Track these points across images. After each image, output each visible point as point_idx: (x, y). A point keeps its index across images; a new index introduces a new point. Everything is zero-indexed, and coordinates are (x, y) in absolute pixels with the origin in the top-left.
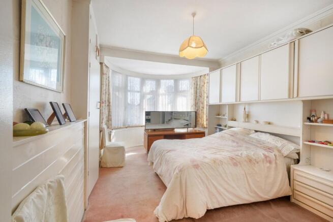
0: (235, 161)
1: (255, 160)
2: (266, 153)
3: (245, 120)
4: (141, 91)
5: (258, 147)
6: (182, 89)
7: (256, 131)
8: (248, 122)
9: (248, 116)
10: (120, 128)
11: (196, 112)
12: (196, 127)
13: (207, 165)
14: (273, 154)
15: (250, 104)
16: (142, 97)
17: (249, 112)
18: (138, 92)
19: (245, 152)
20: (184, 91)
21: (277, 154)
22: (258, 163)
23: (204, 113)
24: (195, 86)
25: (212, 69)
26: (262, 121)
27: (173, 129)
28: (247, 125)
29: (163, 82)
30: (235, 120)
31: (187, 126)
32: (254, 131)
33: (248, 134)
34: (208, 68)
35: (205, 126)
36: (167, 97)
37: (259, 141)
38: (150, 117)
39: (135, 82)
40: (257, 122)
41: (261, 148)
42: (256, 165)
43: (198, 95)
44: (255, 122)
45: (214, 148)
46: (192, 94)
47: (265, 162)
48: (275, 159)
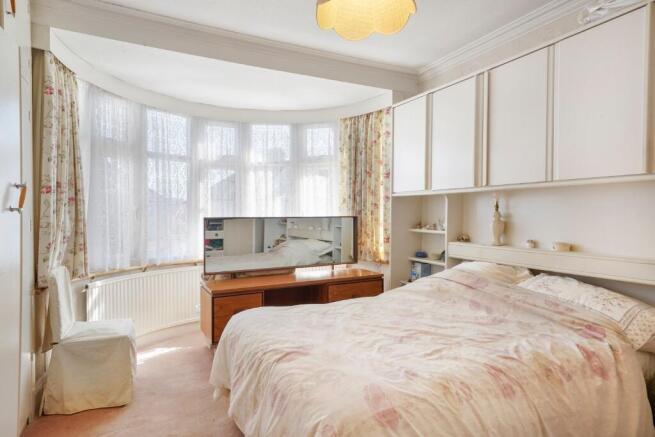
0: (505, 380)
1: (562, 368)
2: (585, 342)
3: (499, 239)
4: (189, 158)
5: (554, 321)
6: (316, 154)
7: (535, 272)
8: (505, 245)
9: (505, 229)
10: (122, 272)
11: (355, 219)
12: (355, 260)
13: (422, 406)
14: (605, 345)
15: (510, 193)
16: (196, 175)
17: (508, 216)
18: (181, 158)
19: (524, 342)
20: (320, 159)
21: (617, 342)
22: (569, 378)
23: (377, 220)
24: (353, 144)
25: (400, 96)
26: (549, 242)
27: (291, 270)
28: (505, 255)
29: (257, 129)
30: (468, 240)
31: (329, 258)
32: (527, 272)
33: (514, 281)
34: (390, 93)
35: (382, 257)
36: (270, 174)
37: (554, 304)
38: (221, 234)
39: (171, 130)
40: (535, 244)
41: (562, 323)
42: (567, 385)
43: (361, 168)
44: (528, 245)
45: (427, 333)
46: (343, 168)
47: (589, 372)
48: (613, 361)
